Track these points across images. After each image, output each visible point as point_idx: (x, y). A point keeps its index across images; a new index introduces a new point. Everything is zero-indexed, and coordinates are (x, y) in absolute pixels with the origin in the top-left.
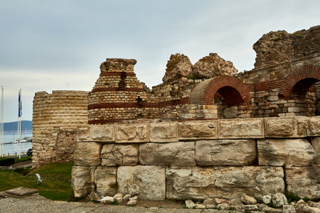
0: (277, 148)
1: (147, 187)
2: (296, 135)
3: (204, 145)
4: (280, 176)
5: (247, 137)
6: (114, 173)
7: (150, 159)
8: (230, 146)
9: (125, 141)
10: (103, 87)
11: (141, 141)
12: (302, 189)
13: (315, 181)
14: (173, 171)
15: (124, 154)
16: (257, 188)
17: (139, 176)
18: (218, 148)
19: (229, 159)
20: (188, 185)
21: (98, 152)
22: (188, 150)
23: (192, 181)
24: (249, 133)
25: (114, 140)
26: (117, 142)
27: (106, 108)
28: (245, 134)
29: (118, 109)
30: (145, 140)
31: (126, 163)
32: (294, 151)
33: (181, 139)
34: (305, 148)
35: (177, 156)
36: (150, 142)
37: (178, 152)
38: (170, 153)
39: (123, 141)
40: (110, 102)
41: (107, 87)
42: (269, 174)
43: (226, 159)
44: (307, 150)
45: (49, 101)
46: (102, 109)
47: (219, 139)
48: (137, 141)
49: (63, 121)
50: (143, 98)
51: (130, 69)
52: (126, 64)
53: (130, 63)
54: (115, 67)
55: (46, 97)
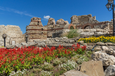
27: (34, 30)
29: (37, 31)
49: (11, 34)
50: (43, 28)
51: (40, 20)
52: (39, 19)
53: (40, 19)
54: (36, 20)
55: (5, 27)
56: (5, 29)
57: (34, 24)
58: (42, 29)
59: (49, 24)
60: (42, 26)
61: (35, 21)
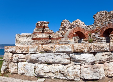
0: (77, 57)
1: (27, 71)
2: (86, 51)
3: (48, 55)
4: (78, 69)
5: (66, 52)
6: (17, 65)
7: (28, 60)
8: (59, 56)
9: (20, 53)
10: (36, 32)
11: (26, 53)
12: (86, 75)
13: (93, 71)
14: (37, 65)
15: (19, 57)
16: (67, 74)
17: (25, 67)
18: (54, 56)
19: (58, 61)
20: (40, 71)
21: (11, 57)
22: (42, 57)
23: (42, 70)
24: (66, 50)
25: (16, 52)
26: (17, 53)
27: (37, 39)
28: (65, 51)
29: (42, 40)
30: (27, 52)
31: (20, 61)
32: (84, 58)
33: (40, 52)
34: (90, 57)
35: (37, 59)
36: (29, 53)
37: (38, 57)
38: (34, 58)
39: (19, 53)
40: (39, 37)
41: (38, 32)
42: (74, 68)
43: (57, 61)
44: (90, 58)
45: (20, 37)
46: (36, 40)
47: (55, 53)
48: (24, 52)
49: (26, 44)
50: (52, 36)
51: (46, 25)
52: (45, 23)
53: (47, 23)
54: (41, 25)
55: (19, 36)
56: (20, 38)
57: (38, 31)
58: (50, 37)
59: (61, 28)
60: (50, 33)
61: (39, 27)
